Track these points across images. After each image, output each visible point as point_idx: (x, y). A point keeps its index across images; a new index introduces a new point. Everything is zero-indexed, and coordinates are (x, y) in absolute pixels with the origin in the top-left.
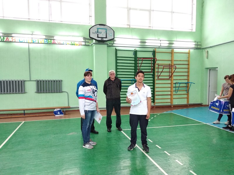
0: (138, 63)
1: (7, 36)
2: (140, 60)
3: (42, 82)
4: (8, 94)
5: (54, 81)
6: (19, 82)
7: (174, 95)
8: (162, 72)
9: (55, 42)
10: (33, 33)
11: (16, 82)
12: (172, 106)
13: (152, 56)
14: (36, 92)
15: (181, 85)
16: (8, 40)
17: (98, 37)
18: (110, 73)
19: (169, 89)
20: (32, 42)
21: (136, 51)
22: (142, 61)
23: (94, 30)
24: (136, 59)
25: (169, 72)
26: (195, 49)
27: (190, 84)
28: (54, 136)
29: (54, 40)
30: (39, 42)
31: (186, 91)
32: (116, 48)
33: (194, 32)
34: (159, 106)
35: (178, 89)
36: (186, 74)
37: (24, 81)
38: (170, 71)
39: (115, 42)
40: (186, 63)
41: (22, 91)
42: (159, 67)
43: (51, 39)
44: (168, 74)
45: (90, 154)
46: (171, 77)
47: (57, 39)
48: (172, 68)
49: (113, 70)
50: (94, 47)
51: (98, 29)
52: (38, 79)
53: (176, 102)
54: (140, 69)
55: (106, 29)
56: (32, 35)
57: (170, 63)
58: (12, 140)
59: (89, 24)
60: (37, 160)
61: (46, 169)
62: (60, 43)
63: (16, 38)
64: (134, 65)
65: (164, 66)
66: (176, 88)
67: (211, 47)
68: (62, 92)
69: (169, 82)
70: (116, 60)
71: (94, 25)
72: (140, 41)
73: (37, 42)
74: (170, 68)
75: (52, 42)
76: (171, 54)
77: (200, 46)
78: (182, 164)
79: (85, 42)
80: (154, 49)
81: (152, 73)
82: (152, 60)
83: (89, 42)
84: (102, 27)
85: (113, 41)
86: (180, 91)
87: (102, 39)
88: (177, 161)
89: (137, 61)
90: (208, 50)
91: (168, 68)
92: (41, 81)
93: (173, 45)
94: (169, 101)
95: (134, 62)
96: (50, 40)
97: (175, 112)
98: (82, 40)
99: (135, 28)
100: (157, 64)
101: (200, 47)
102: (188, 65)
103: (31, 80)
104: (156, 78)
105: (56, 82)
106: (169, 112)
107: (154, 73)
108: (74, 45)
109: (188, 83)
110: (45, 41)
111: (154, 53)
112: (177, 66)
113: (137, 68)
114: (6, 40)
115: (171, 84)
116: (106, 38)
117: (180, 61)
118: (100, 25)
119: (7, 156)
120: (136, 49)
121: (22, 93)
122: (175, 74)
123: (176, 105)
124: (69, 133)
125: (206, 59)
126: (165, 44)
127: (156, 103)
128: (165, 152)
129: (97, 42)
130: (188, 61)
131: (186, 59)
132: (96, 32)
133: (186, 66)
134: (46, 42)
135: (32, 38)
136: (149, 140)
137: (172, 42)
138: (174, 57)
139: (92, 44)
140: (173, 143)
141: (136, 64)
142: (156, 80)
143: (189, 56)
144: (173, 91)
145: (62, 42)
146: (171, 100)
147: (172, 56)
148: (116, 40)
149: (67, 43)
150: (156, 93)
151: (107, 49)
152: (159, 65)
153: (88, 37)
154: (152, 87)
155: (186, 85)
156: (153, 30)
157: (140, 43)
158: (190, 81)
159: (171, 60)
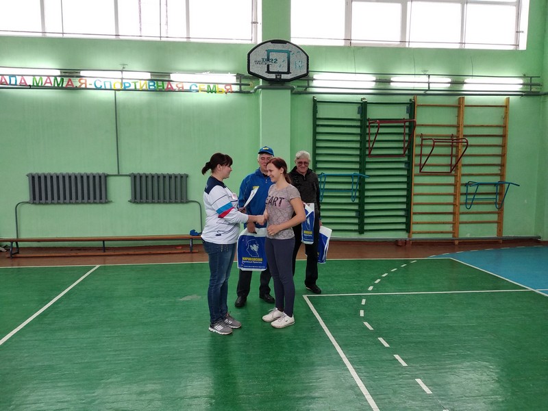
0: (370, 134)
1: (70, 75)
2: (373, 127)
3: (144, 179)
4: (72, 203)
5: (170, 177)
6: (94, 177)
7: (463, 213)
8: (429, 156)
9: (172, 87)
10: (124, 68)
12: (457, 242)
13: (406, 116)
14: (130, 201)
15: (482, 189)
16: (72, 84)
17: (268, 72)
20: (123, 88)
21: (366, 103)
22: (379, 127)
23: (261, 54)
24: (365, 123)
25: (451, 156)
26: (525, 95)
27: (507, 185)
29: (170, 81)
30: (138, 87)
31: (496, 203)
32: (314, 97)
33: (522, 51)
34: (423, 239)
35: (473, 199)
36: (497, 160)
37: (106, 176)
38: (454, 153)
39: (315, 83)
40: (499, 131)
41: (101, 199)
42: (424, 143)
43: (163, 81)
44: (447, 160)
46: (454, 167)
47: (178, 79)
48: (457, 147)
50: (261, 95)
51: (269, 52)
52: (136, 172)
53: (466, 232)
54: (373, 148)
55: (289, 52)
56: (122, 71)
57: (455, 133)
58: (60, 305)
59: (250, 42)
60: (94, 352)
62: (183, 88)
63: (90, 78)
64: (358, 138)
65: (436, 141)
66: (469, 197)
68: (188, 202)
69: (451, 180)
70: (315, 126)
71: (261, 42)
72: (374, 79)
73: (134, 88)
74: (452, 146)
75: (165, 87)
76: (456, 110)
77: (538, 87)
78: (429, 392)
79: (240, 85)
80: (412, 97)
82: (407, 127)
83: (249, 85)
84: (279, 47)
85: (308, 80)
86: (477, 204)
87: (278, 77)
88: (419, 381)
89: (368, 129)
91: (448, 146)
92: (141, 176)
93: (465, 87)
94: (449, 228)
95: (359, 132)
96: (161, 81)
97: (463, 259)
98: (234, 80)
99: (363, 47)
100: (417, 136)
101: (538, 90)
102: (504, 136)
103: (120, 173)
104: (416, 170)
106: (446, 256)
107: (410, 156)
108: (215, 92)
109: (501, 184)
110: (149, 86)
111: (412, 107)
112: (471, 141)
113: (367, 146)
114: (68, 84)
115: (455, 185)
116: (288, 72)
117: (482, 126)
118: (273, 42)
120: (364, 99)
121: (101, 203)
122: (465, 160)
123: (468, 239)
124: (184, 296)
126: (441, 83)
127: (414, 233)
128: (397, 357)
129: (267, 84)
130: (504, 127)
131: (497, 121)
132: (263, 59)
133: (498, 141)
134: (152, 88)
135: (122, 79)
136: (366, 324)
137: (460, 79)
138: (465, 117)
139: (257, 89)
140: (425, 334)
141: (363, 135)
142: (415, 175)
143: (506, 113)
144: (461, 204)
145: (187, 87)
146: (453, 227)
147: (459, 116)
148: (315, 77)
149: (198, 89)
150: (415, 209)
151: (292, 99)
152: (424, 138)
153: (246, 74)
154: (404, 193)
155: (496, 188)
156: (410, 49)
157: (374, 83)
158: (507, 180)
159: (456, 124)
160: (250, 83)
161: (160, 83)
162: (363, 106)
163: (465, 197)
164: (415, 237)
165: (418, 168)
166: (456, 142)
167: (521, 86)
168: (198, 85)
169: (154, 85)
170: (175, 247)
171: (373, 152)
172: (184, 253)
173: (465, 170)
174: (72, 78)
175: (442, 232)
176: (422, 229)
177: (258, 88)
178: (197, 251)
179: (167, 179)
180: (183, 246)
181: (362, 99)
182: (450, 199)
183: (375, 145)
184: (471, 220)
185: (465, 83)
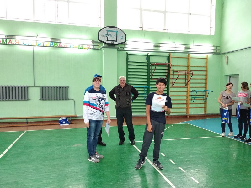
0: (151, 69)
1: (10, 38)
2: (153, 66)
3: (47, 89)
4: (10, 100)
5: (60, 88)
6: (22, 87)
7: (190, 104)
8: (177, 79)
9: (61, 46)
11: (18, 87)
12: (188, 116)
13: (167, 62)
14: (40, 99)
15: (198, 93)
16: (11, 43)
17: (108, 40)
18: (120, 79)
20: (37, 45)
21: (150, 56)
22: (156, 66)
23: (104, 32)
24: (149, 64)
25: (185, 79)
26: (214, 54)
27: (208, 92)
28: (57, 148)
29: (60, 43)
30: (45, 45)
31: (203, 99)
32: (127, 52)
33: (213, 36)
34: (173, 115)
35: (195, 98)
36: (204, 81)
37: (28, 87)
38: (186, 78)
39: (126, 46)
40: (204, 69)
41: (25, 98)
42: (174, 73)
43: (57, 42)
44: (183, 81)
45: (95, 169)
46: (187, 84)
47: (64, 42)
48: (188, 75)
49: (123, 77)
50: (104, 51)
52: (43, 85)
53: (192, 112)
54: (153, 75)
55: (117, 32)
56: (37, 37)
57: (187, 69)
58: (12, 151)
59: (98, 27)
60: (37, 174)
61: (46, 185)
62: (67, 46)
63: (20, 40)
64: (146, 71)
65: (180, 73)
66: (193, 97)
67: (231, 52)
68: (68, 99)
69: (185, 89)
70: (128, 65)
71: (104, 27)
72: (153, 45)
73: (43, 45)
74: (186, 75)
75: (58, 45)
76: (187, 59)
78: (198, 183)
79: (94, 45)
80: (169, 54)
82: (167, 66)
83: (98, 46)
84: (112, 29)
85: (125, 45)
86: (196, 100)
87: (112, 43)
88: (192, 178)
89: (150, 67)
90: (228, 55)
91: (184, 75)
92: (45, 87)
93: (190, 50)
94: (185, 110)
95: (147, 68)
96: (56, 43)
97: (191, 123)
98: (91, 43)
99: (148, 31)
100: (171, 70)
101: (219, 52)
102: (206, 71)
103: (35, 86)
104: (171, 85)
105: (61, 88)
106: (185, 122)
107: (168, 79)
108: (82, 48)
109: (205, 91)
110: (50, 44)
111: (169, 58)
112: (194, 73)
113: (150, 74)
114: (9, 43)
115: (187, 92)
116: (117, 41)
117: (198, 67)
118: (110, 27)
119: (4, 169)
120: (149, 54)
121: (25, 100)
122: (191, 81)
123: (193, 115)
124: (74, 145)
125: (225, 66)
126: (181, 48)
128: (180, 168)
129: (107, 46)
130: (206, 67)
131: (204, 65)
132: (105, 34)
133: (204, 73)
134: (52, 45)
135: (37, 41)
137: (189, 46)
138: (191, 63)
139: (101, 48)
140: (188, 157)
141: (148, 69)
142: (171, 87)
143: (207, 61)
144: (190, 100)
147: (188, 62)
148: (127, 43)
149: (74, 47)
151: (118, 53)
152: (174, 71)
153: (97, 41)
155: (203, 93)
157: (153, 47)
158: (208, 89)
159: (187, 65)
162: (148, 57)
163: (191, 97)
167: (213, 50)
168: (74, 45)
169: (52, 44)
171: (153, 77)
174: (11, 40)
175: (182, 112)
176: (174, 111)
179: (58, 88)
182: (185, 98)
184: (194, 107)
185: (190, 48)
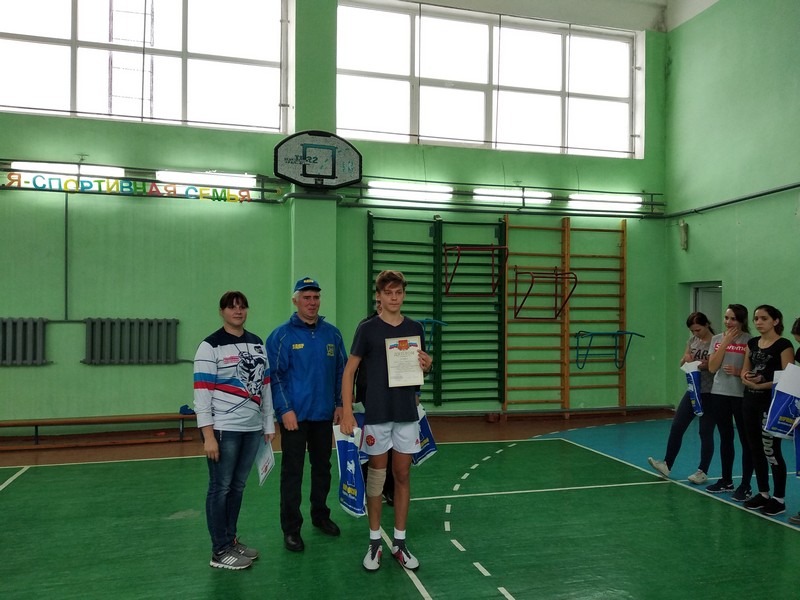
0: (447, 265)
2: (451, 255)
3: (107, 328)
5: (150, 324)
6: (25, 324)
7: (574, 375)
8: (527, 295)
9: (157, 191)
10: (82, 159)
11: (14, 324)
12: (567, 416)
13: (495, 242)
14: (84, 362)
15: (597, 341)
17: (305, 174)
19: (557, 355)
20: (79, 189)
21: (441, 222)
22: (459, 255)
23: (293, 149)
24: (439, 249)
25: (556, 296)
26: (646, 217)
27: (628, 336)
28: (114, 524)
29: (155, 181)
30: (104, 188)
31: (615, 361)
32: (368, 212)
33: (639, 161)
34: (519, 413)
35: (587, 355)
36: (614, 303)
37: (45, 323)
38: (559, 292)
39: (371, 193)
40: (615, 264)
41: (34, 358)
42: (520, 277)
43: (144, 181)
44: (549, 302)
46: (560, 311)
47: (167, 178)
48: (563, 284)
50: (293, 208)
51: (305, 147)
52: (94, 316)
53: (580, 401)
54: (451, 284)
55: (334, 149)
56: (79, 164)
57: (559, 265)
59: (277, 131)
62: (175, 192)
63: (24, 173)
64: (431, 270)
65: (537, 276)
66: (581, 352)
67: (696, 211)
68: (177, 362)
69: (556, 329)
70: (371, 252)
71: (294, 132)
72: (451, 189)
73: (97, 190)
74: (556, 283)
75: (148, 189)
76: (560, 234)
77: (661, 207)
79: (263, 191)
80: (501, 216)
81: (495, 300)
82: (496, 255)
83: (276, 191)
84: (320, 140)
85: (361, 188)
86: (592, 361)
87: (319, 182)
89: (444, 258)
90: (688, 220)
91: (551, 282)
92: (103, 323)
93: (571, 205)
94: (556, 395)
95: (432, 262)
96: (140, 182)
97: (577, 438)
98: (253, 184)
99: (435, 147)
100: (510, 268)
101: (661, 211)
102: (621, 270)
103: (69, 318)
104: (509, 315)
105: (155, 325)
106: (554, 436)
107: (501, 296)
108: (225, 200)
109: (621, 335)
110: (122, 187)
111: (502, 229)
112: (581, 276)
113: (444, 281)
116: (333, 177)
117: (594, 257)
118: (312, 133)
120: (438, 216)
121: (34, 365)
122: (574, 302)
123: (582, 410)
124: (173, 513)
125: (681, 254)
126: (539, 198)
127: (510, 403)
128: (502, 590)
129: (302, 191)
130: (622, 258)
131: (613, 250)
132: (297, 157)
133: (614, 277)
134: (127, 190)
135: (79, 175)
136: (455, 542)
137: (563, 194)
138: (571, 244)
139: (287, 198)
140: (538, 553)
141: (438, 265)
142: (509, 322)
143: (623, 240)
144: (571, 362)
145: (181, 190)
146: (561, 394)
147: (564, 242)
148: (371, 184)
149: (198, 194)
150: (510, 369)
151: (338, 214)
152: (519, 271)
153: (272, 175)
154: (495, 347)
155: (614, 339)
156: (497, 152)
157: (451, 196)
158: (629, 328)
159: (560, 253)
160: (277, 188)
161: (139, 184)
162: (437, 227)
163: (574, 353)
164: (511, 408)
165: (512, 313)
166: (561, 277)
167: (640, 206)
168: (198, 188)
169: (129, 187)
170: (155, 432)
171: (453, 290)
172: (170, 442)
173: (575, 316)
175: (547, 402)
176: (522, 397)
177: (290, 196)
178: (191, 438)
179: (146, 327)
180: (167, 431)
181: (435, 217)
183: (455, 280)
184: (583, 384)
185: (570, 200)
